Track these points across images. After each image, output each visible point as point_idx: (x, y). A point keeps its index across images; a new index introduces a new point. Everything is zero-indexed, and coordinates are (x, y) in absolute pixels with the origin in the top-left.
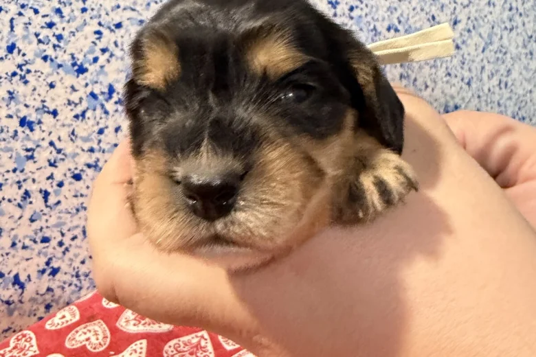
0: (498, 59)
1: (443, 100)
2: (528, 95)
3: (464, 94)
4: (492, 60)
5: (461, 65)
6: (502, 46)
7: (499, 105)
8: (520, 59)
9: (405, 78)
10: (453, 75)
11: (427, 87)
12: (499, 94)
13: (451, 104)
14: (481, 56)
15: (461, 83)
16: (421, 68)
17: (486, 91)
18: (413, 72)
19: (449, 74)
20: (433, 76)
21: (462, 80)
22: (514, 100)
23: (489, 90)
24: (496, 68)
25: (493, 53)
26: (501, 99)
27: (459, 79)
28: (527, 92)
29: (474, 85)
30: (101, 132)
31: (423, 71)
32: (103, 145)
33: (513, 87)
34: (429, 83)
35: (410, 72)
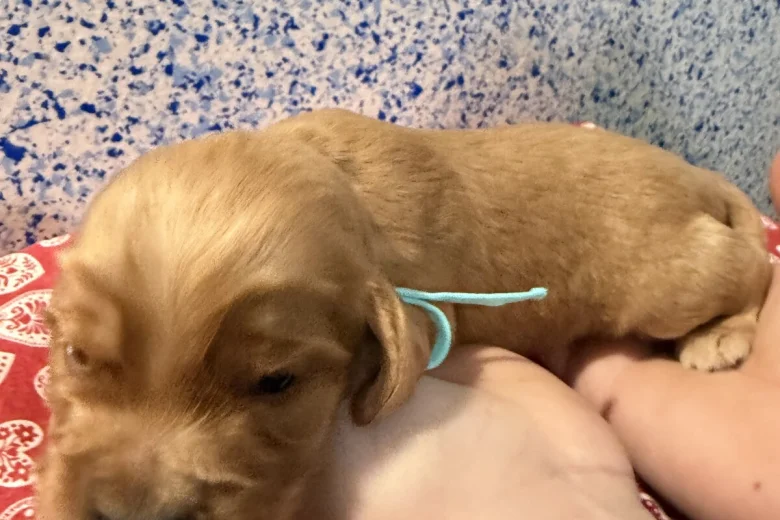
0: (695, 32)
1: (592, 80)
2: (732, 95)
3: (630, 77)
4: (685, 33)
5: (635, 32)
6: (707, 14)
7: (682, 102)
8: (732, 40)
9: (538, 35)
10: (617, 44)
11: (571, 54)
12: (686, 87)
13: (605, 88)
14: (670, 24)
15: (628, 59)
16: (566, 24)
17: (666, 77)
18: (553, 28)
19: (612, 42)
20: (583, 41)
21: (631, 54)
22: (706, 101)
23: (671, 78)
24: (690, 46)
25: (689, 23)
26: (687, 94)
27: (626, 51)
28: (730, 92)
29: (647, 66)
30: (15, 30)
31: (570, 29)
32: (16, 53)
33: (710, 80)
34: (575, 49)
35: (548, 28)
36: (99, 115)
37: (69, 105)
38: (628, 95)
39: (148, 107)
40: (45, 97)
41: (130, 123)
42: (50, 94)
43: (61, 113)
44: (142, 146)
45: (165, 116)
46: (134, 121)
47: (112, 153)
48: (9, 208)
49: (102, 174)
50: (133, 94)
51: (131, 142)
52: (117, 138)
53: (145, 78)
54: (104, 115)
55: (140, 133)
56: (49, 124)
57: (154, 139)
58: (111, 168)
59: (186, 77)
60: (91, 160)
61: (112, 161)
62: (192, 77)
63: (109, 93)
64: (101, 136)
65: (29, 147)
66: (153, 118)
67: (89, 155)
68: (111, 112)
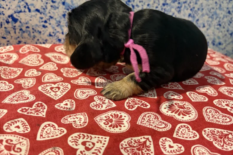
1: (212, 37)
3: (227, 39)
5: (229, 23)
9: (191, 17)
10: (222, 26)
11: (204, 26)
13: (217, 41)
15: (226, 32)
16: (203, 15)
18: (197, 16)
19: (220, 25)
20: (209, 23)
21: (228, 31)
27: (226, 29)
31: (204, 17)
34: (206, 25)
35: (195, 15)
36: (41, 13)
37: (32, 9)
38: (226, 46)
39: (56, 14)
40: (25, 5)
41: (50, 18)
42: (27, 4)
43: (30, 11)
44: (53, 26)
45: (61, 18)
46: (51, 17)
47: (44, 26)
48: (12, 37)
49: (40, 32)
50: (52, 9)
51: (50, 24)
52: (46, 22)
53: (56, 4)
54: (42, 14)
55: (53, 22)
56: (26, 13)
57: (57, 25)
58: (43, 31)
59: (69, 7)
60: (37, 27)
61: (44, 29)
62: (71, 7)
63: (44, 7)
64: (41, 20)
65: (19, 19)
66: (57, 18)
67: (37, 25)
68: (45, 13)
